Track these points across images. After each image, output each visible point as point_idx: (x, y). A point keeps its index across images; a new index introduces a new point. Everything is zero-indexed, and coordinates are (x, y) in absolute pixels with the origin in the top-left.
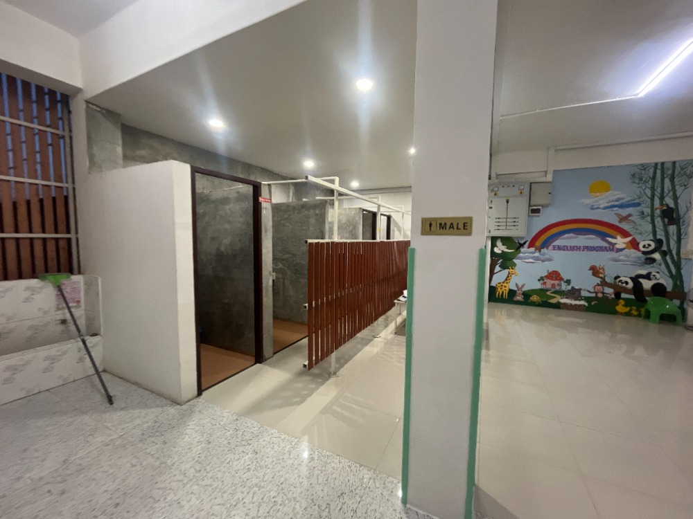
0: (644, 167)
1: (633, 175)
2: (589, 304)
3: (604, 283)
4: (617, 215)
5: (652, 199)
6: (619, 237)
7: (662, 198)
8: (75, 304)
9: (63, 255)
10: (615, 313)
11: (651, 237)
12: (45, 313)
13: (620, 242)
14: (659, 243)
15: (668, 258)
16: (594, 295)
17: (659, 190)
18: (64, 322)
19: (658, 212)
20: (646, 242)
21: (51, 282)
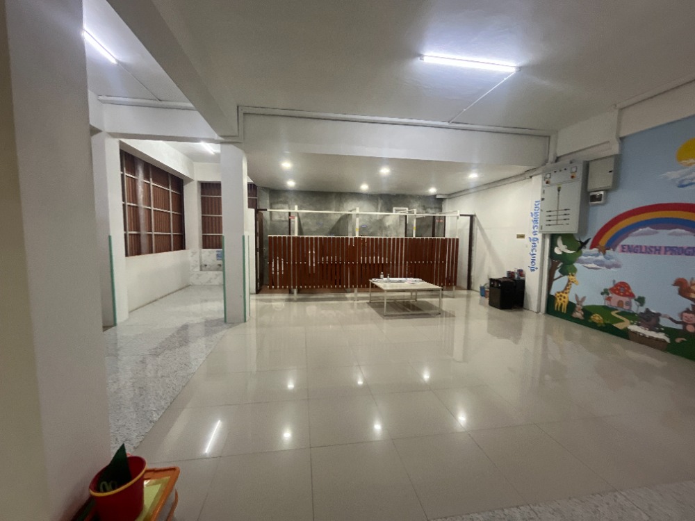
16: (680, 327)
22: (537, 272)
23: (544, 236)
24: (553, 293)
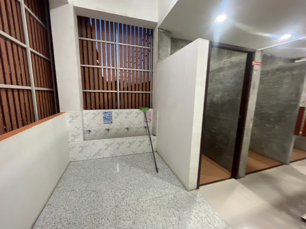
8: (149, 121)
9: (147, 101)
12: (141, 123)
18: (146, 127)
21: (143, 111)
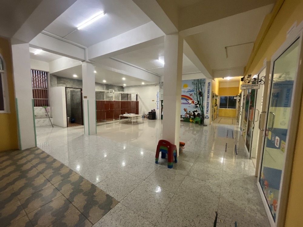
0: (195, 80)
1: (193, 83)
2: (184, 119)
3: (187, 113)
4: (190, 94)
5: (197, 89)
6: (190, 100)
7: (199, 89)
8: (48, 112)
9: (46, 103)
10: (189, 122)
11: (197, 100)
12: (43, 113)
13: (190, 101)
14: (198, 102)
15: (200, 106)
16: (185, 117)
17: (198, 87)
18: (46, 115)
19: (198, 93)
20: (196, 102)
21: (44, 107)
22: (159, 109)
23: (160, 100)
24: (162, 114)
